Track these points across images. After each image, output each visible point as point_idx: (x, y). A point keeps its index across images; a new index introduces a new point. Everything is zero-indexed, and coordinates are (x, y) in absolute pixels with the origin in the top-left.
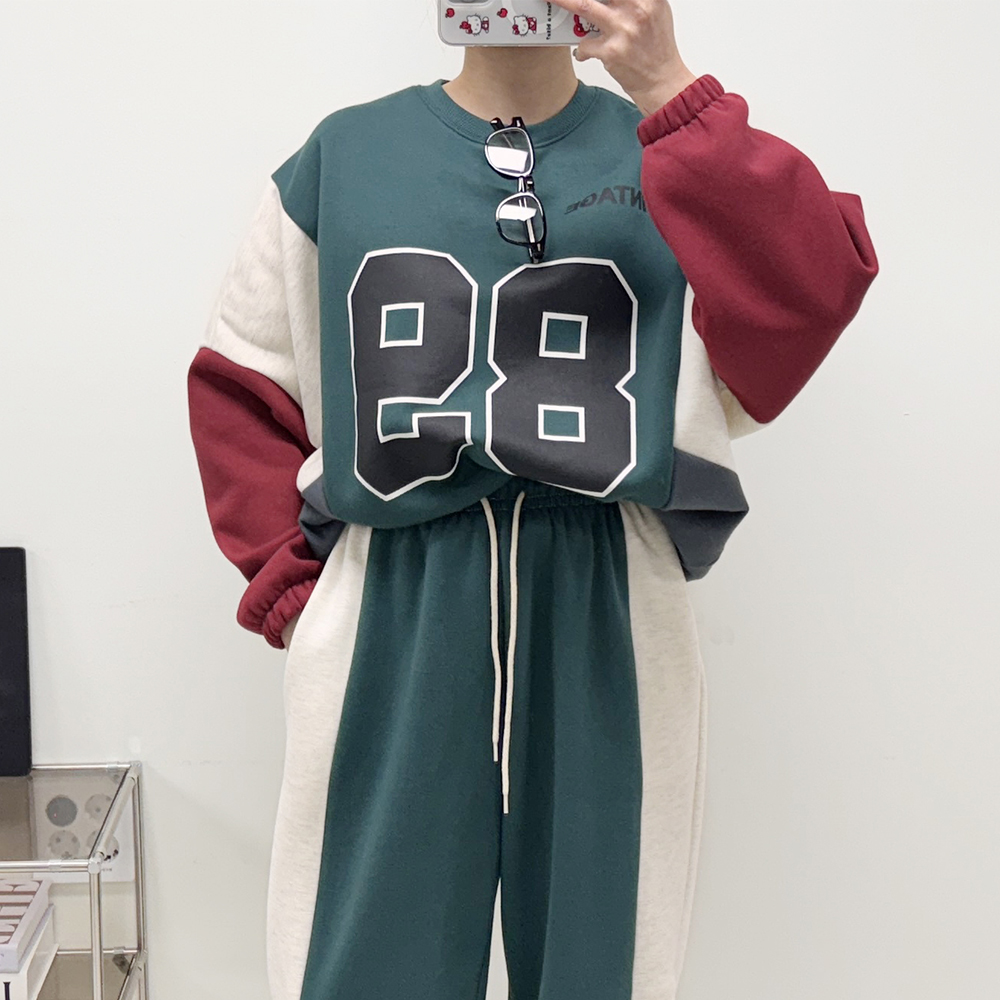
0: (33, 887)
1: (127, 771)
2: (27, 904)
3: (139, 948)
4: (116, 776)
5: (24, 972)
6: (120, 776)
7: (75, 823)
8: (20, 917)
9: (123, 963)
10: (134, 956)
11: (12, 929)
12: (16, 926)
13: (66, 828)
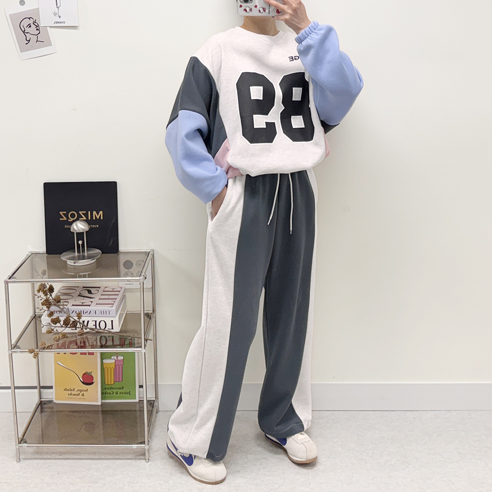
0: (119, 289)
1: (149, 252)
2: (118, 295)
3: (153, 311)
4: (146, 254)
5: (118, 317)
6: (148, 254)
7: (132, 269)
8: (116, 299)
9: (148, 316)
10: (151, 313)
11: (113, 303)
12: (115, 302)
13: (129, 270)
